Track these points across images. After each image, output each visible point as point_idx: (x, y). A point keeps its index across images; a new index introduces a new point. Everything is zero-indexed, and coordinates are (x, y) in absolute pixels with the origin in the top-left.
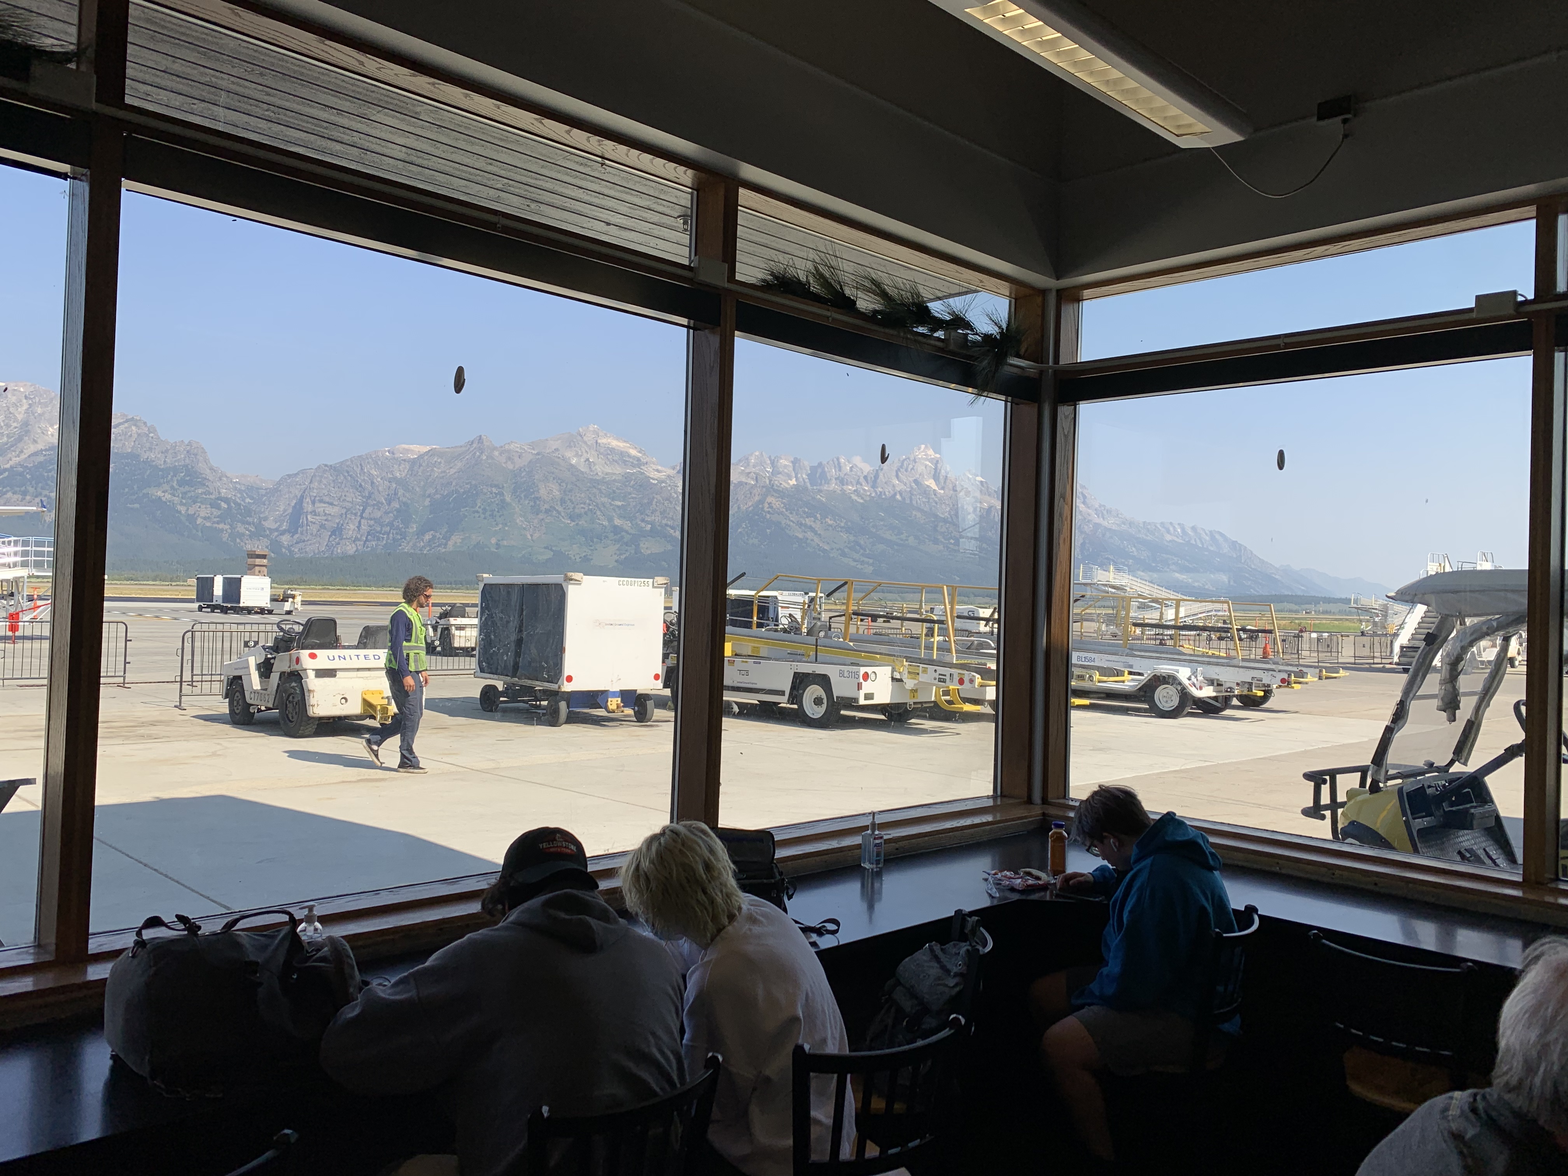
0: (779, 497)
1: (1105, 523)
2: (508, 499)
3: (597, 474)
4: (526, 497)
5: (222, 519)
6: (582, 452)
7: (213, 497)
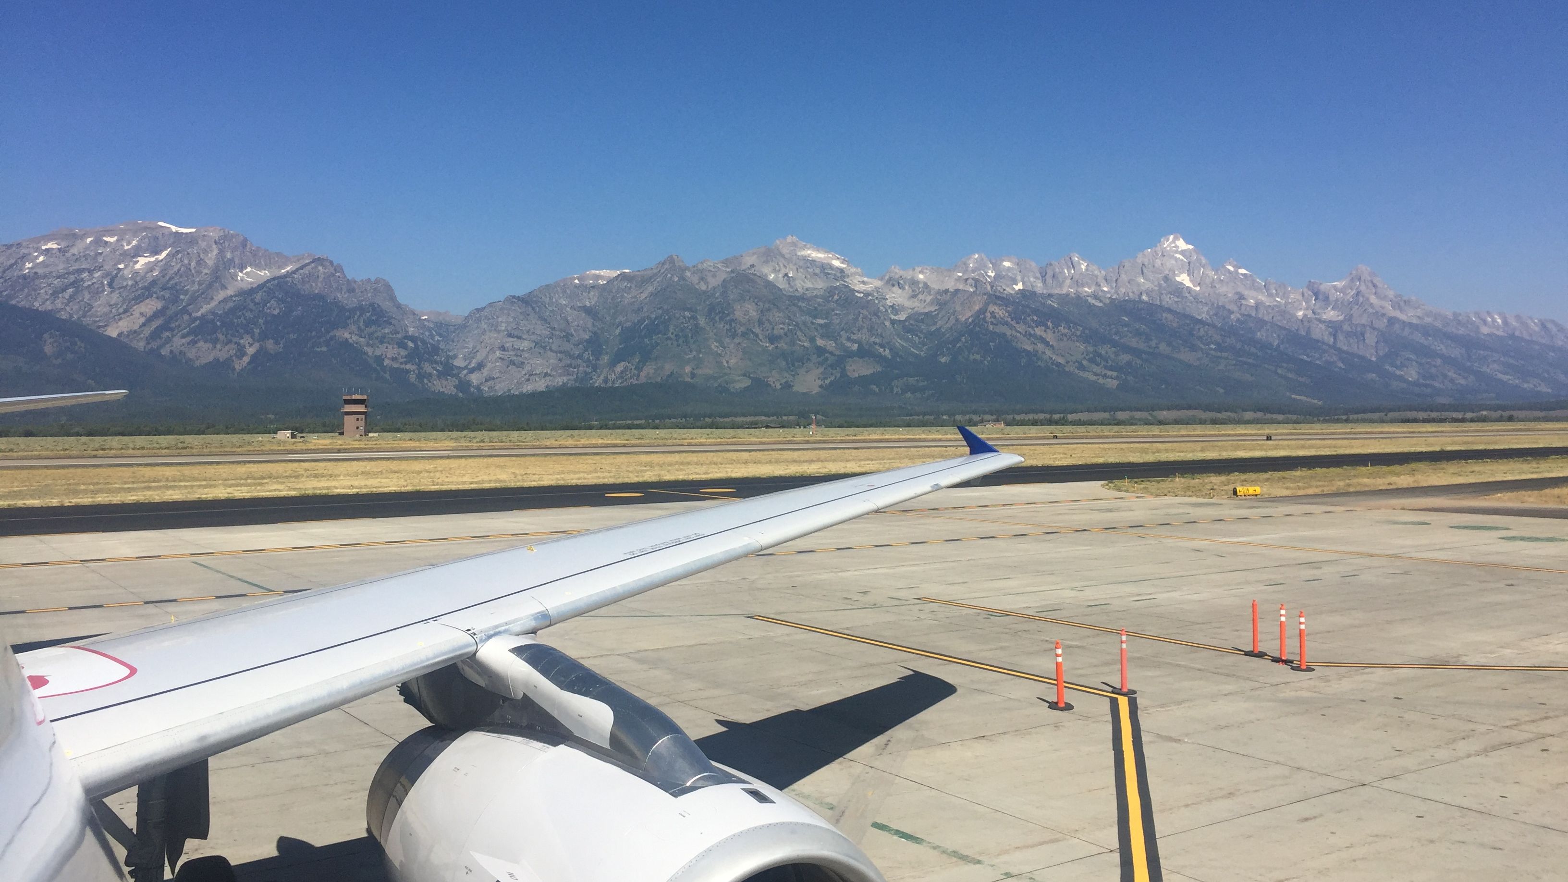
0: (1002, 305)
1: (1402, 317)
2: (702, 322)
3: (797, 290)
4: (721, 319)
5: (409, 358)
6: (779, 266)
7: (399, 336)
